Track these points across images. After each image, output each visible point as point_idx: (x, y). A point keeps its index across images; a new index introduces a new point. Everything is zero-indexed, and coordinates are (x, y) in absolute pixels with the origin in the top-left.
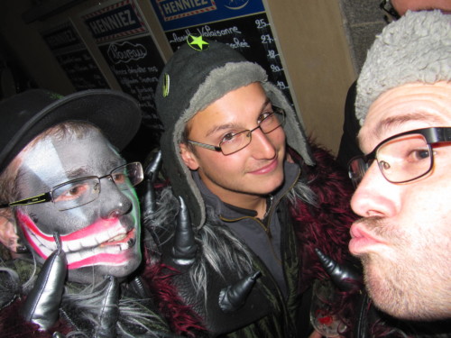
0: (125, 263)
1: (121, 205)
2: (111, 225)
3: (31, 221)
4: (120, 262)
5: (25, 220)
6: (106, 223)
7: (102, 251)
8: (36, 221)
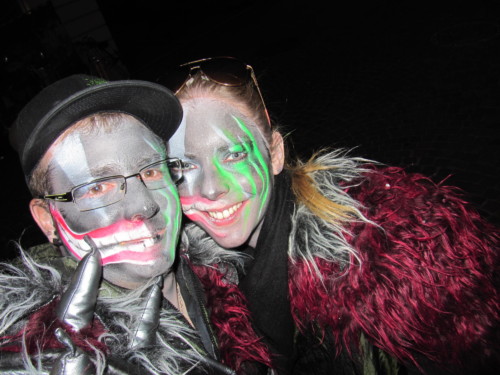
0: (151, 262)
1: (145, 208)
2: (134, 227)
3: (61, 216)
4: (146, 260)
5: (57, 215)
6: (130, 224)
7: (125, 249)
8: (64, 217)
